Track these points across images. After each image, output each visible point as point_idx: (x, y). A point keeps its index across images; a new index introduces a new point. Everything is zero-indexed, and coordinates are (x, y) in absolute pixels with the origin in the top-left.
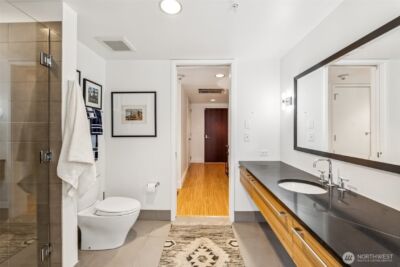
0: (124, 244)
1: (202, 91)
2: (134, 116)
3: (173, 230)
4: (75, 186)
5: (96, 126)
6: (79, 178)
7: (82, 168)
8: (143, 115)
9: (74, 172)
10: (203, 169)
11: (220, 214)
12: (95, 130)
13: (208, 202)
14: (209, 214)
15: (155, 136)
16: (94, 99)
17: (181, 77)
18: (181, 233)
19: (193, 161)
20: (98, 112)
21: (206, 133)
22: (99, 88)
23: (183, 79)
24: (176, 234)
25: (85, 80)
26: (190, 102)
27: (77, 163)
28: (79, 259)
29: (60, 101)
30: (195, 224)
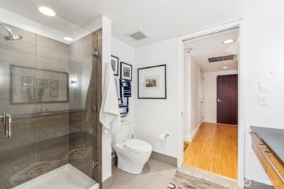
0: (141, 174)
1: (211, 60)
2: (152, 84)
3: (178, 175)
4: (109, 128)
5: (127, 91)
6: (111, 123)
7: (112, 117)
8: (157, 83)
9: (107, 119)
10: (215, 129)
11: (228, 176)
12: (126, 94)
13: (215, 160)
14: (214, 171)
15: (165, 98)
16: (127, 74)
17: (188, 50)
18: (184, 181)
19: (205, 120)
20: (128, 82)
21: (218, 97)
22: (130, 67)
23: (191, 52)
24: (179, 180)
25: (121, 63)
26: (202, 71)
27: (109, 113)
28: (112, 173)
29: (101, 76)
30: (198, 177)
